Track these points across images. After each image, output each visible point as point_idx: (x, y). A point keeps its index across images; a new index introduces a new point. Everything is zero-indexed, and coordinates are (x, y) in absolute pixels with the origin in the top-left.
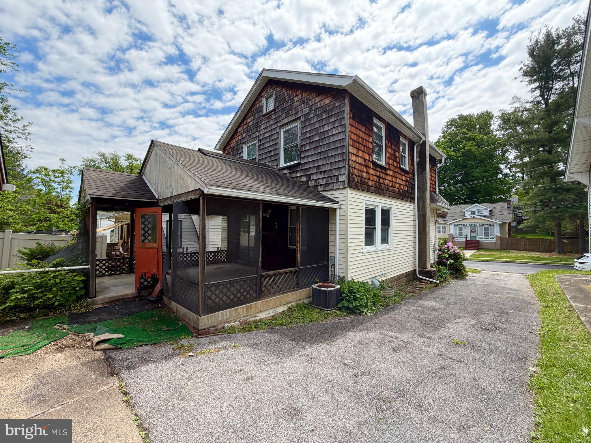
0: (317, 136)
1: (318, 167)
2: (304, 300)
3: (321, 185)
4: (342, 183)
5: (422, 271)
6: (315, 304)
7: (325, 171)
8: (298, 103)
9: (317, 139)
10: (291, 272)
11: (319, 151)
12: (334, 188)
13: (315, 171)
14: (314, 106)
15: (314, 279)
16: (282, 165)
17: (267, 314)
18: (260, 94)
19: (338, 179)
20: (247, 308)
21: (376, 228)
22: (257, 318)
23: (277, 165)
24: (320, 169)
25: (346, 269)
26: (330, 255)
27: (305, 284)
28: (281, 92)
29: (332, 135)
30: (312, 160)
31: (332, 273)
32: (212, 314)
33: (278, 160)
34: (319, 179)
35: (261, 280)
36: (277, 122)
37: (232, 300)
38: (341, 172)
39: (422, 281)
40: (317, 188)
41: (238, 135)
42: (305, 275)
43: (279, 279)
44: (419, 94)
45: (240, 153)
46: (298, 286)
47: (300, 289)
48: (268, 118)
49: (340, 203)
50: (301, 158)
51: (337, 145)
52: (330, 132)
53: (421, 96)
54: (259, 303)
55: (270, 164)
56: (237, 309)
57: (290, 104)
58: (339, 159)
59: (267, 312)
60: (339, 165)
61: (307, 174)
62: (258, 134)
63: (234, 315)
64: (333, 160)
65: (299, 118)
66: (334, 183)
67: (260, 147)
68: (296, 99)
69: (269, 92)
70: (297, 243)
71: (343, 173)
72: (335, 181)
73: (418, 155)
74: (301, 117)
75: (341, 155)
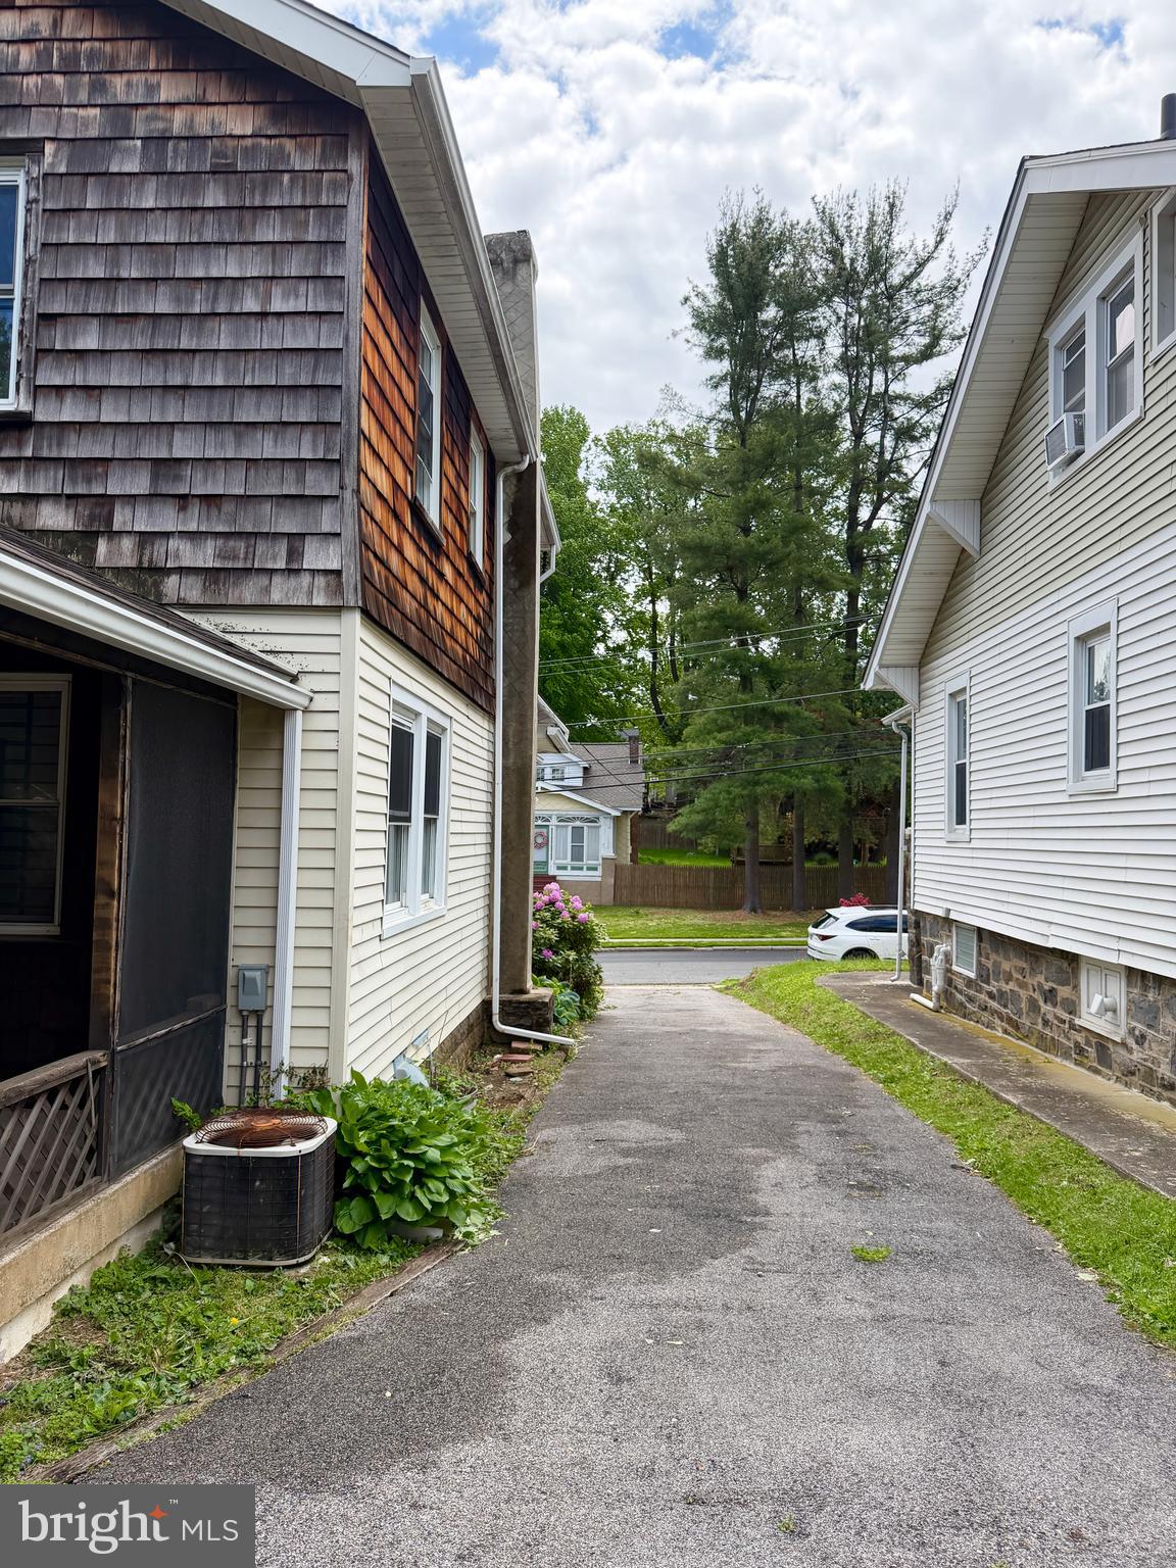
0: (162, 288)
1: (164, 467)
2: (125, 1240)
3: (181, 570)
4: (321, 581)
5: (510, 1002)
7: (208, 499)
8: (25, 54)
9: (163, 306)
10: (76, 1084)
11: (178, 380)
12: (276, 597)
14: (148, 119)
19: (294, 554)
21: (408, 819)
24: (178, 478)
25: (333, 1030)
26: (242, 954)
29: (263, 315)
30: (122, 418)
31: (243, 1057)
34: (167, 535)
38: (318, 522)
39: (515, 1045)
40: (157, 585)
44: (516, 262)
46: (100, 1166)
47: (111, 1180)
49: (307, 684)
50: (35, 391)
51: (290, 373)
52: (249, 292)
53: (522, 270)
58: (306, 454)
60: (301, 480)
64: (266, 447)
65: (26, 149)
66: (272, 571)
71: (326, 528)
72: (282, 565)
73: (507, 519)
74: (49, 147)
75: (315, 435)
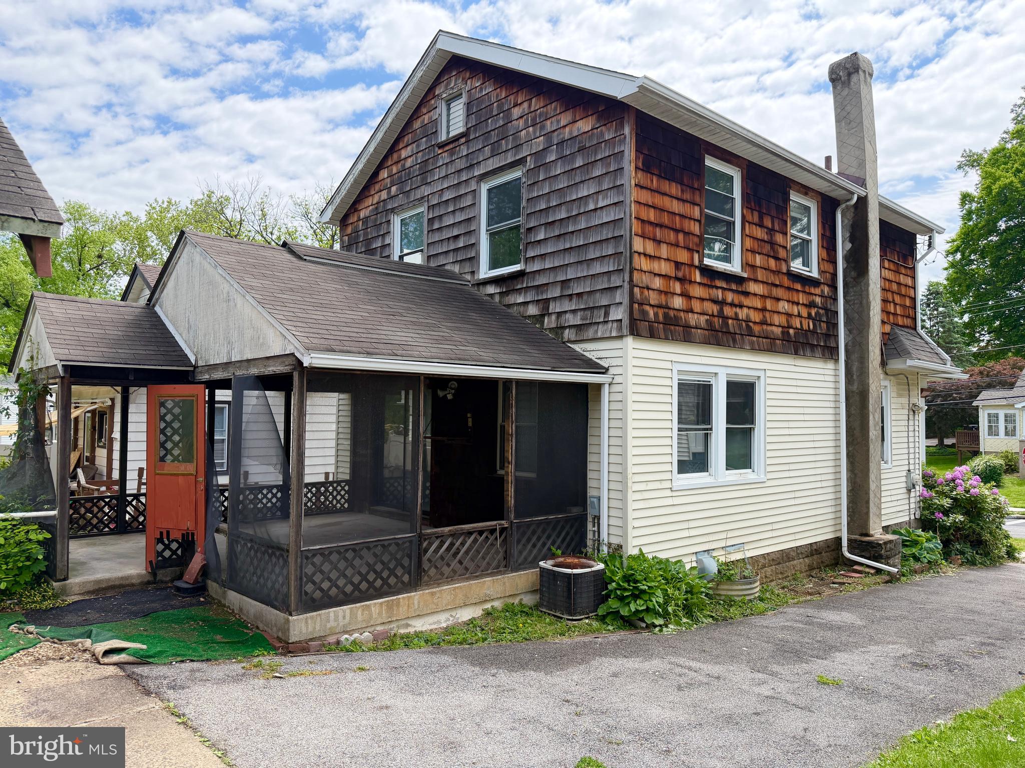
0: (563, 207)
1: (565, 283)
2: (522, 597)
3: (570, 327)
4: (615, 325)
5: (855, 540)
6: (546, 607)
7: (579, 295)
8: (521, 123)
9: (563, 215)
10: (492, 531)
11: (568, 246)
12: (599, 335)
13: (556, 292)
14: (558, 135)
15: (550, 549)
16: (485, 272)
17: (434, 623)
18: (432, 89)
19: (607, 314)
20: (390, 607)
21: (711, 429)
22: (411, 630)
23: (473, 273)
24: (569, 287)
25: (624, 528)
26: (591, 492)
27: (526, 559)
28: (481, 90)
29: (596, 209)
30: (552, 266)
31: (594, 536)
32: (315, 613)
33: (474, 260)
34: (566, 312)
35: (420, 545)
36: (471, 166)
37: (356, 587)
38: (615, 298)
39: (856, 567)
40: (562, 333)
41: (377, 187)
42: (524, 540)
43: (463, 544)
44: (849, 75)
45: (383, 235)
46: (508, 564)
47: (513, 571)
48: (452, 152)
49: (612, 371)
50: (527, 260)
51: (606, 233)
52: (591, 201)
53: (854, 78)
54: (416, 597)
55: (456, 269)
56: (368, 606)
57: (501, 123)
58: (611, 269)
59: (434, 618)
60: (609, 280)
61: (540, 298)
62: (426, 191)
63: (360, 617)
64: (598, 268)
65: (521, 162)
66: (599, 323)
67: (433, 224)
68: (516, 112)
69: (452, 88)
70: (506, 465)
71: (617, 301)
72: (602, 320)
73: (848, 235)
74: (529, 159)
75: (614, 259)
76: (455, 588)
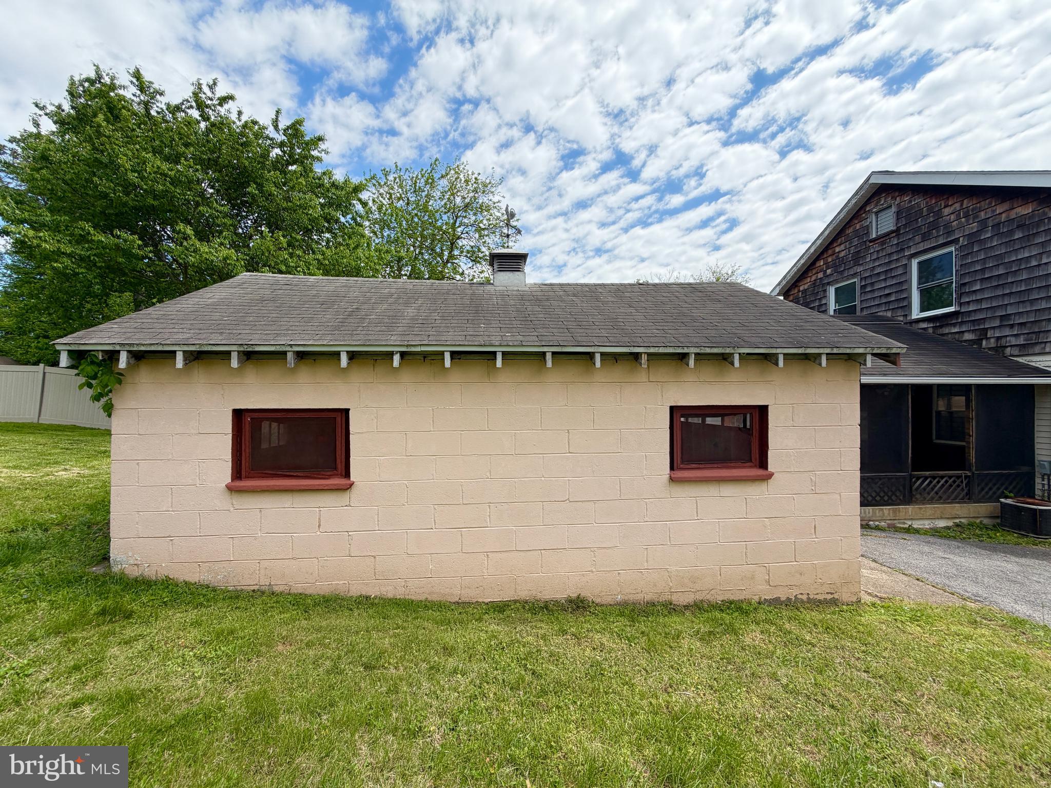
0: (1001, 267)
1: (1004, 317)
2: (982, 519)
3: (1012, 346)
6: (1009, 527)
7: (1021, 324)
8: (952, 217)
9: (1001, 272)
10: (959, 477)
11: (1007, 292)
12: (1048, 350)
13: (995, 323)
14: (993, 221)
15: (1003, 492)
16: (916, 314)
17: (921, 525)
18: (862, 208)
20: (894, 511)
23: (905, 316)
24: (1009, 320)
27: (984, 496)
28: (910, 202)
30: (989, 306)
31: (1043, 487)
33: (909, 307)
34: (1006, 336)
35: (911, 480)
36: (903, 250)
37: (874, 498)
40: (1003, 351)
41: (814, 272)
42: (983, 484)
43: (938, 482)
45: (820, 299)
46: (969, 497)
48: (883, 243)
50: (961, 304)
52: (1033, 260)
54: (910, 509)
55: (889, 314)
57: (932, 219)
59: (921, 522)
61: (977, 328)
62: (859, 269)
63: (878, 515)
65: (955, 241)
66: (1047, 342)
67: (865, 288)
68: (947, 211)
69: (883, 204)
70: (968, 438)
72: (1049, 340)
74: (961, 239)
76: (934, 508)
